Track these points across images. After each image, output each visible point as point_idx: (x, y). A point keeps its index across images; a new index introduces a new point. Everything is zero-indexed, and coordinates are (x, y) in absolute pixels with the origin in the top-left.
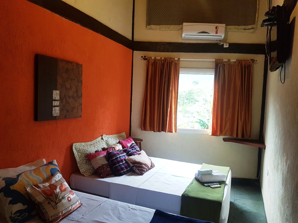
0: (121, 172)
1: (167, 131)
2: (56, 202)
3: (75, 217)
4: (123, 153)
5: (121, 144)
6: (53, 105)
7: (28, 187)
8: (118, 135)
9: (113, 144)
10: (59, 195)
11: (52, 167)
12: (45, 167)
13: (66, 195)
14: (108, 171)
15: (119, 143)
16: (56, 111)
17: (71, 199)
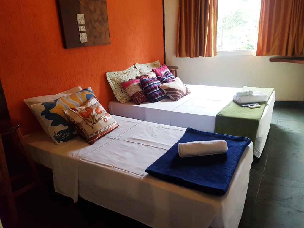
0: (156, 99)
1: (205, 56)
2: (93, 122)
3: (112, 136)
4: (157, 80)
5: (155, 72)
6: (80, 31)
7: (66, 110)
8: (152, 63)
9: (147, 73)
10: (96, 116)
11: (87, 93)
12: (81, 93)
13: (103, 117)
14: (143, 98)
15: (153, 71)
16: (84, 38)
17: (107, 120)
